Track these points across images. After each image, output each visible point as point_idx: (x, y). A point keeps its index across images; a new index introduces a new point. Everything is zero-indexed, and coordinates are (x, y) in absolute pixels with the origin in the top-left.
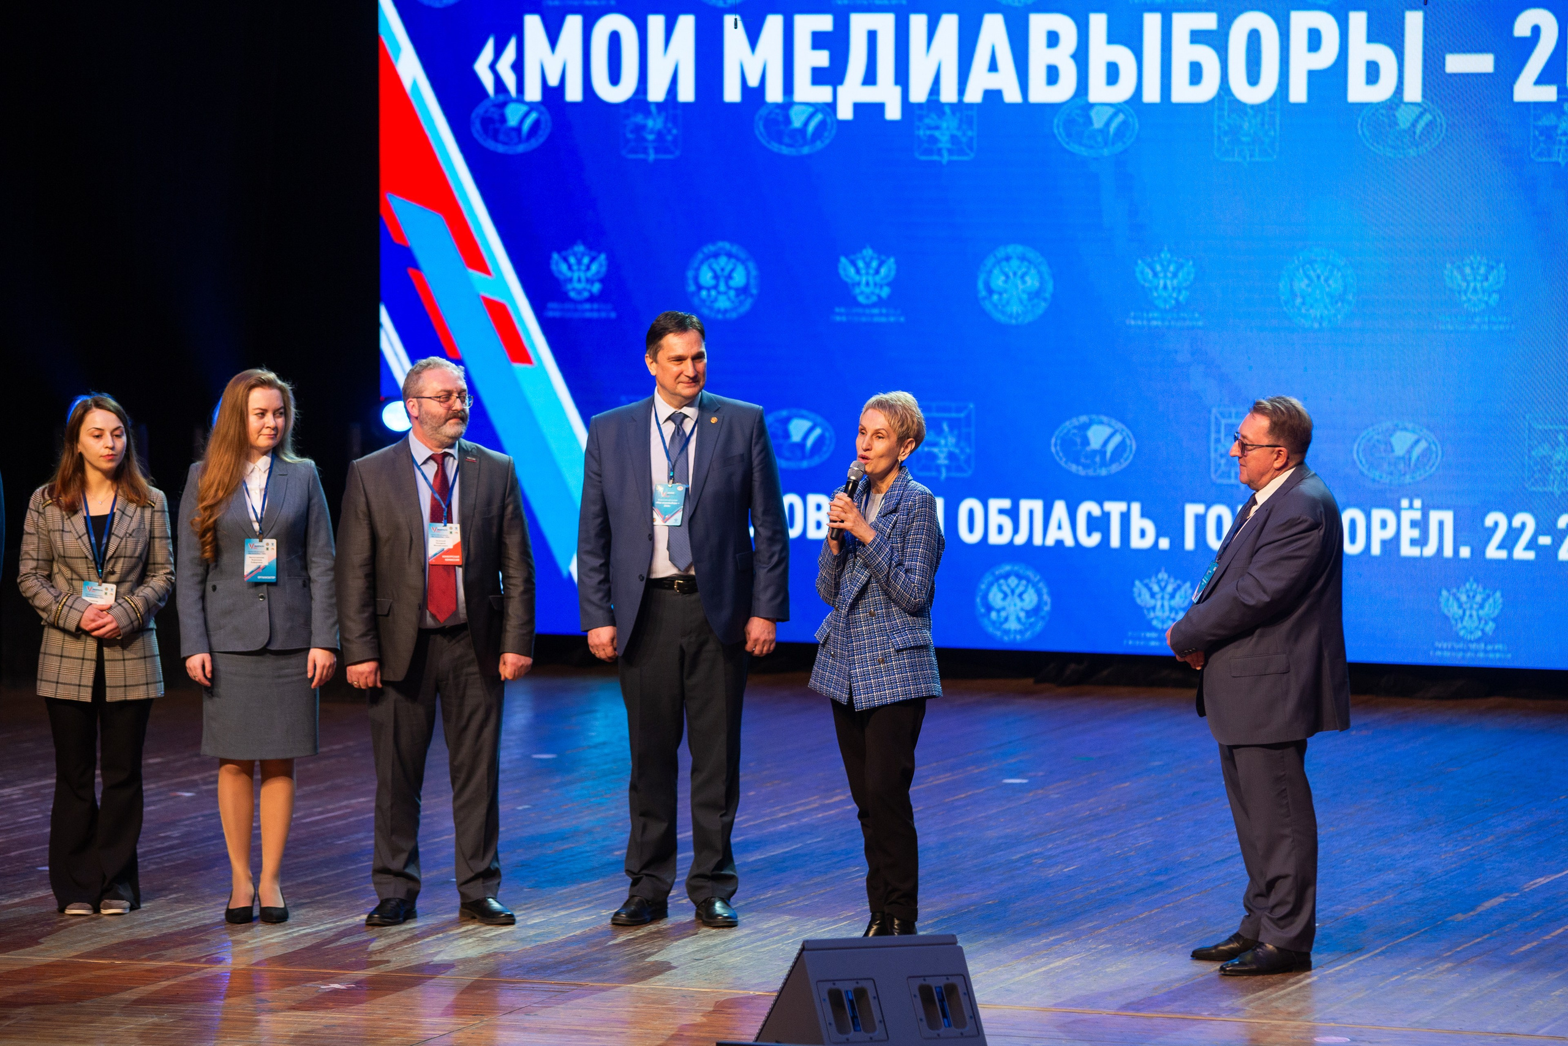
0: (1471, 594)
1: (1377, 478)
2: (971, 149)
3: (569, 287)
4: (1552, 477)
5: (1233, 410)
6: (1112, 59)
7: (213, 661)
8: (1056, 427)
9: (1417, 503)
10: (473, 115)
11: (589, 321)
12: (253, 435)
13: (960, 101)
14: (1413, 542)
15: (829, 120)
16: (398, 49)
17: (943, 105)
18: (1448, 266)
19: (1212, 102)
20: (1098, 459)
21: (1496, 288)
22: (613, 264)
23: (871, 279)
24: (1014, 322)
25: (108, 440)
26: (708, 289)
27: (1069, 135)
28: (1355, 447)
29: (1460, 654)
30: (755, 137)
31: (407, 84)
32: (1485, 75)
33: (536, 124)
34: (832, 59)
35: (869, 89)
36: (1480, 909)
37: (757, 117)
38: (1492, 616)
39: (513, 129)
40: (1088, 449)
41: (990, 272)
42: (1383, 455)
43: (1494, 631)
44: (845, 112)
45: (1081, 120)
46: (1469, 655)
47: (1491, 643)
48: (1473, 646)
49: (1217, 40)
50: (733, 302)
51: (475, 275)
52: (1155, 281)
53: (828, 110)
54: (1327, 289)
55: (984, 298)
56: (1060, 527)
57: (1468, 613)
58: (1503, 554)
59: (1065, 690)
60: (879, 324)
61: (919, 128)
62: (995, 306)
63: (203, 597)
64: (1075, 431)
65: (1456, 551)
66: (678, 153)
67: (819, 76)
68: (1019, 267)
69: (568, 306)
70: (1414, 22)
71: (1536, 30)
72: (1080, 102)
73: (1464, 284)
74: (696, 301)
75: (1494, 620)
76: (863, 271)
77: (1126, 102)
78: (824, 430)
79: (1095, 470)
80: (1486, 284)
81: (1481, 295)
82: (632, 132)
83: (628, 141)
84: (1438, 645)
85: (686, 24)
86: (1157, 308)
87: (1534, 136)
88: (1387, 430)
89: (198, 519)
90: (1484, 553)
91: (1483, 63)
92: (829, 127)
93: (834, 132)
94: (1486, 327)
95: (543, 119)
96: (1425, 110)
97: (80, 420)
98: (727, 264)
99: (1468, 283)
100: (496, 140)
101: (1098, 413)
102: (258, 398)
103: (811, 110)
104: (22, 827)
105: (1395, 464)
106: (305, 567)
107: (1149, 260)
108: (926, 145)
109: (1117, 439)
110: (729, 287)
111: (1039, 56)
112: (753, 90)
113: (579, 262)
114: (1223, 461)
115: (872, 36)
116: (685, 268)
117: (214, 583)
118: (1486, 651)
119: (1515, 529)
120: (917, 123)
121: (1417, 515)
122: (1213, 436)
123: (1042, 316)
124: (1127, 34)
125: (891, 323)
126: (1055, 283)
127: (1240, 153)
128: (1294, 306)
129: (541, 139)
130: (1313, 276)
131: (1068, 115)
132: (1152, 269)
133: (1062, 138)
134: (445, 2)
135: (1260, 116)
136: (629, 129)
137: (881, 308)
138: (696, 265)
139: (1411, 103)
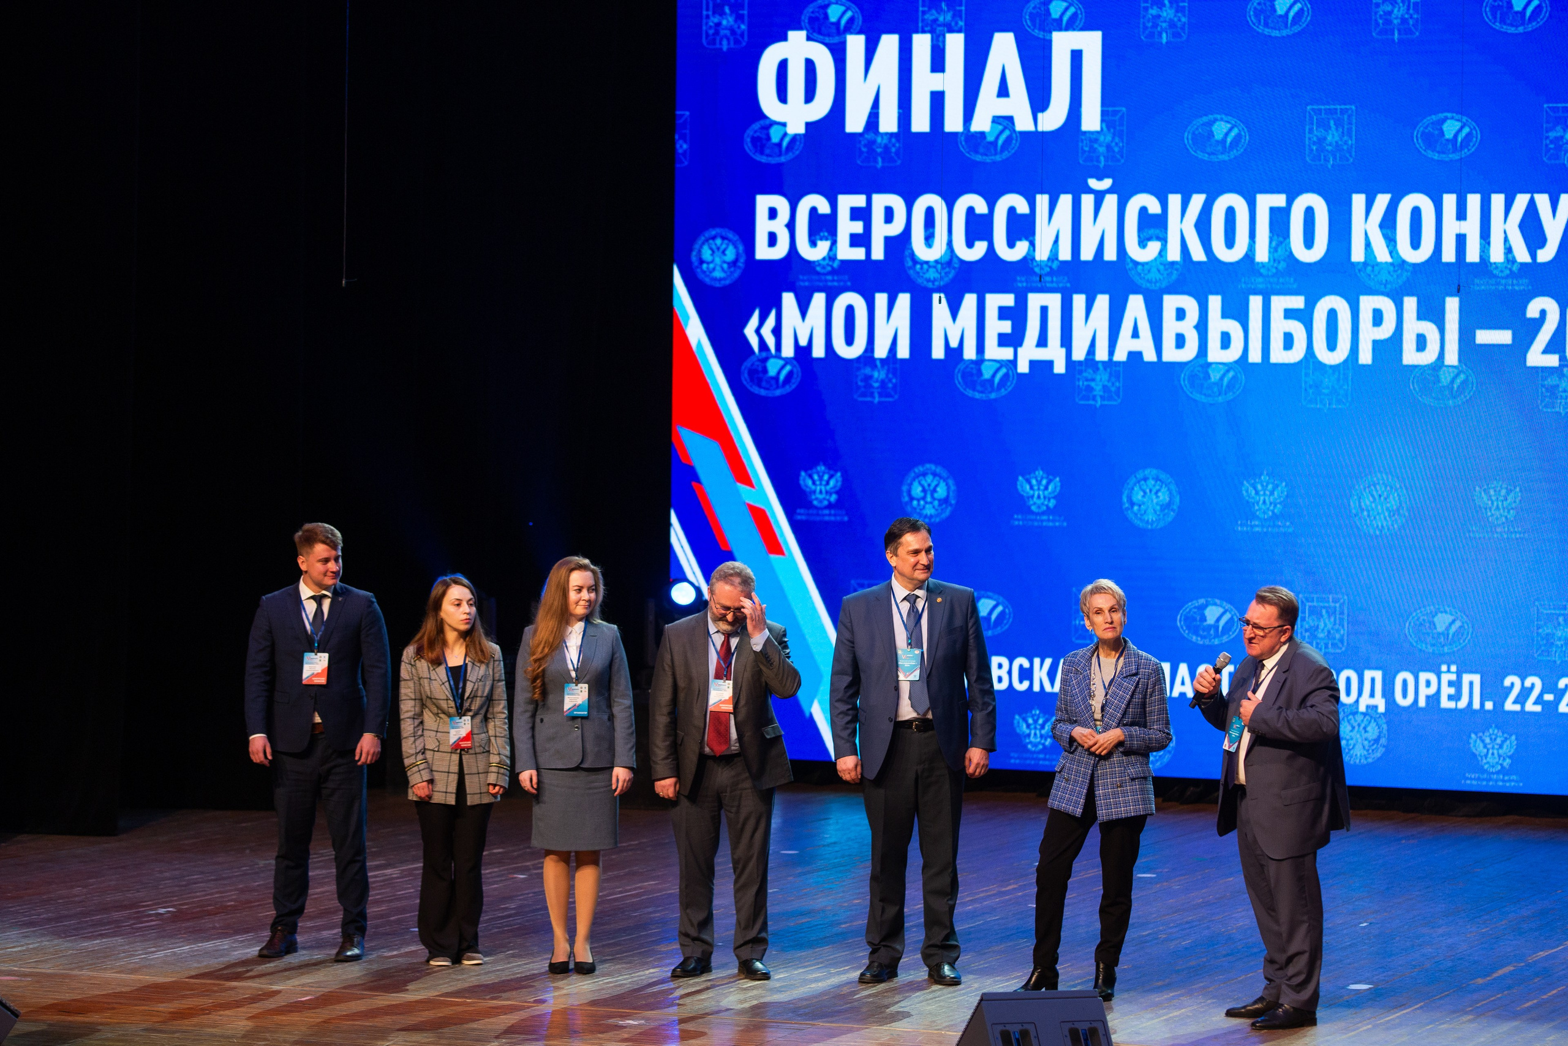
0: (1493, 737)
1: (1424, 648)
2: (1119, 396)
3: (813, 497)
4: (1554, 649)
5: (1315, 596)
6: (1225, 330)
7: (538, 775)
8: (1183, 606)
9: (1454, 668)
10: (743, 367)
11: (827, 523)
12: (572, 607)
13: (1110, 360)
14: (1450, 698)
15: (1011, 373)
16: (688, 317)
17: (1098, 362)
18: (1477, 488)
19: (1301, 361)
20: (1212, 632)
21: (1514, 505)
22: (846, 479)
23: (1041, 493)
24: (1150, 527)
25: (465, 608)
26: (918, 500)
27: (1192, 385)
28: (1407, 625)
29: (1485, 783)
30: (956, 386)
31: (694, 343)
32: (1503, 345)
33: (790, 374)
34: (1013, 327)
35: (1041, 350)
36: (1495, 975)
37: (956, 371)
38: (1509, 754)
39: (772, 378)
40: (1205, 624)
41: (1133, 489)
42: (1428, 630)
43: (1511, 766)
44: (1023, 368)
45: (1201, 375)
46: (1491, 783)
47: (1507, 774)
48: (1495, 777)
49: (1305, 317)
50: (937, 510)
51: (742, 488)
53: (1011, 366)
54: (1389, 505)
55: (1127, 509)
56: (1183, 683)
57: (1491, 751)
58: (1517, 708)
59: (1185, 807)
60: (1045, 527)
61: (1079, 380)
62: (1136, 514)
63: (533, 728)
64: (1195, 610)
65: (1482, 705)
66: (896, 397)
67: (1004, 340)
68: (1154, 486)
69: (811, 511)
70: (1452, 305)
71: (1543, 313)
72: (1201, 361)
73: (1490, 503)
74: (909, 509)
75: (1510, 757)
76: (1036, 488)
77: (1236, 362)
78: (1005, 608)
79: (1210, 641)
80: (1505, 503)
81: (1502, 511)
82: (862, 381)
83: (858, 387)
84: (1467, 775)
85: (904, 300)
86: (1258, 518)
87: (1542, 393)
88: (1431, 612)
89: (530, 669)
90: (1503, 706)
91: (1504, 337)
92: (1011, 379)
93: (1014, 382)
94: (1505, 536)
95: (795, 370)
96: (1461, 372)
97: (444, 594)
98: (932, 481)
99: (1493, 503)
100: (760, 386)
101: (1213, 597)
102: (577, 578)
103: (998, 365)
104: (399, 899)
105: (1437, 638)
106: (610, 706)
107: (1253, 481)
108: (1084, 393)
109: (1227, 616)
110: (934, 499)
111: (1170, 327)
112: (954, 349)
113: (821, 478)
114: (1307, 634)
115: (1044, 310)
116: (901, 483)
117: (542, 717)
118: (1503, 781)
119: (1527, 688)
120: (1078, 376)
121: (1453, 677)
123: (1171, 523)
124: (1236, 311)
125: (1056, 527)
126: (1181, 498)
127: (1321, 402)
128: (1361, 518)
129: (794, 386)
130: (1377, 497)
131: (1192, 371)
132: (1255, 488)
133: (1187, 389)
134: (723, 282)
135: (1337, 373)
136: (859, 378)
137: (1049, 516)
138: (909, 481)
139: (1450, 366)
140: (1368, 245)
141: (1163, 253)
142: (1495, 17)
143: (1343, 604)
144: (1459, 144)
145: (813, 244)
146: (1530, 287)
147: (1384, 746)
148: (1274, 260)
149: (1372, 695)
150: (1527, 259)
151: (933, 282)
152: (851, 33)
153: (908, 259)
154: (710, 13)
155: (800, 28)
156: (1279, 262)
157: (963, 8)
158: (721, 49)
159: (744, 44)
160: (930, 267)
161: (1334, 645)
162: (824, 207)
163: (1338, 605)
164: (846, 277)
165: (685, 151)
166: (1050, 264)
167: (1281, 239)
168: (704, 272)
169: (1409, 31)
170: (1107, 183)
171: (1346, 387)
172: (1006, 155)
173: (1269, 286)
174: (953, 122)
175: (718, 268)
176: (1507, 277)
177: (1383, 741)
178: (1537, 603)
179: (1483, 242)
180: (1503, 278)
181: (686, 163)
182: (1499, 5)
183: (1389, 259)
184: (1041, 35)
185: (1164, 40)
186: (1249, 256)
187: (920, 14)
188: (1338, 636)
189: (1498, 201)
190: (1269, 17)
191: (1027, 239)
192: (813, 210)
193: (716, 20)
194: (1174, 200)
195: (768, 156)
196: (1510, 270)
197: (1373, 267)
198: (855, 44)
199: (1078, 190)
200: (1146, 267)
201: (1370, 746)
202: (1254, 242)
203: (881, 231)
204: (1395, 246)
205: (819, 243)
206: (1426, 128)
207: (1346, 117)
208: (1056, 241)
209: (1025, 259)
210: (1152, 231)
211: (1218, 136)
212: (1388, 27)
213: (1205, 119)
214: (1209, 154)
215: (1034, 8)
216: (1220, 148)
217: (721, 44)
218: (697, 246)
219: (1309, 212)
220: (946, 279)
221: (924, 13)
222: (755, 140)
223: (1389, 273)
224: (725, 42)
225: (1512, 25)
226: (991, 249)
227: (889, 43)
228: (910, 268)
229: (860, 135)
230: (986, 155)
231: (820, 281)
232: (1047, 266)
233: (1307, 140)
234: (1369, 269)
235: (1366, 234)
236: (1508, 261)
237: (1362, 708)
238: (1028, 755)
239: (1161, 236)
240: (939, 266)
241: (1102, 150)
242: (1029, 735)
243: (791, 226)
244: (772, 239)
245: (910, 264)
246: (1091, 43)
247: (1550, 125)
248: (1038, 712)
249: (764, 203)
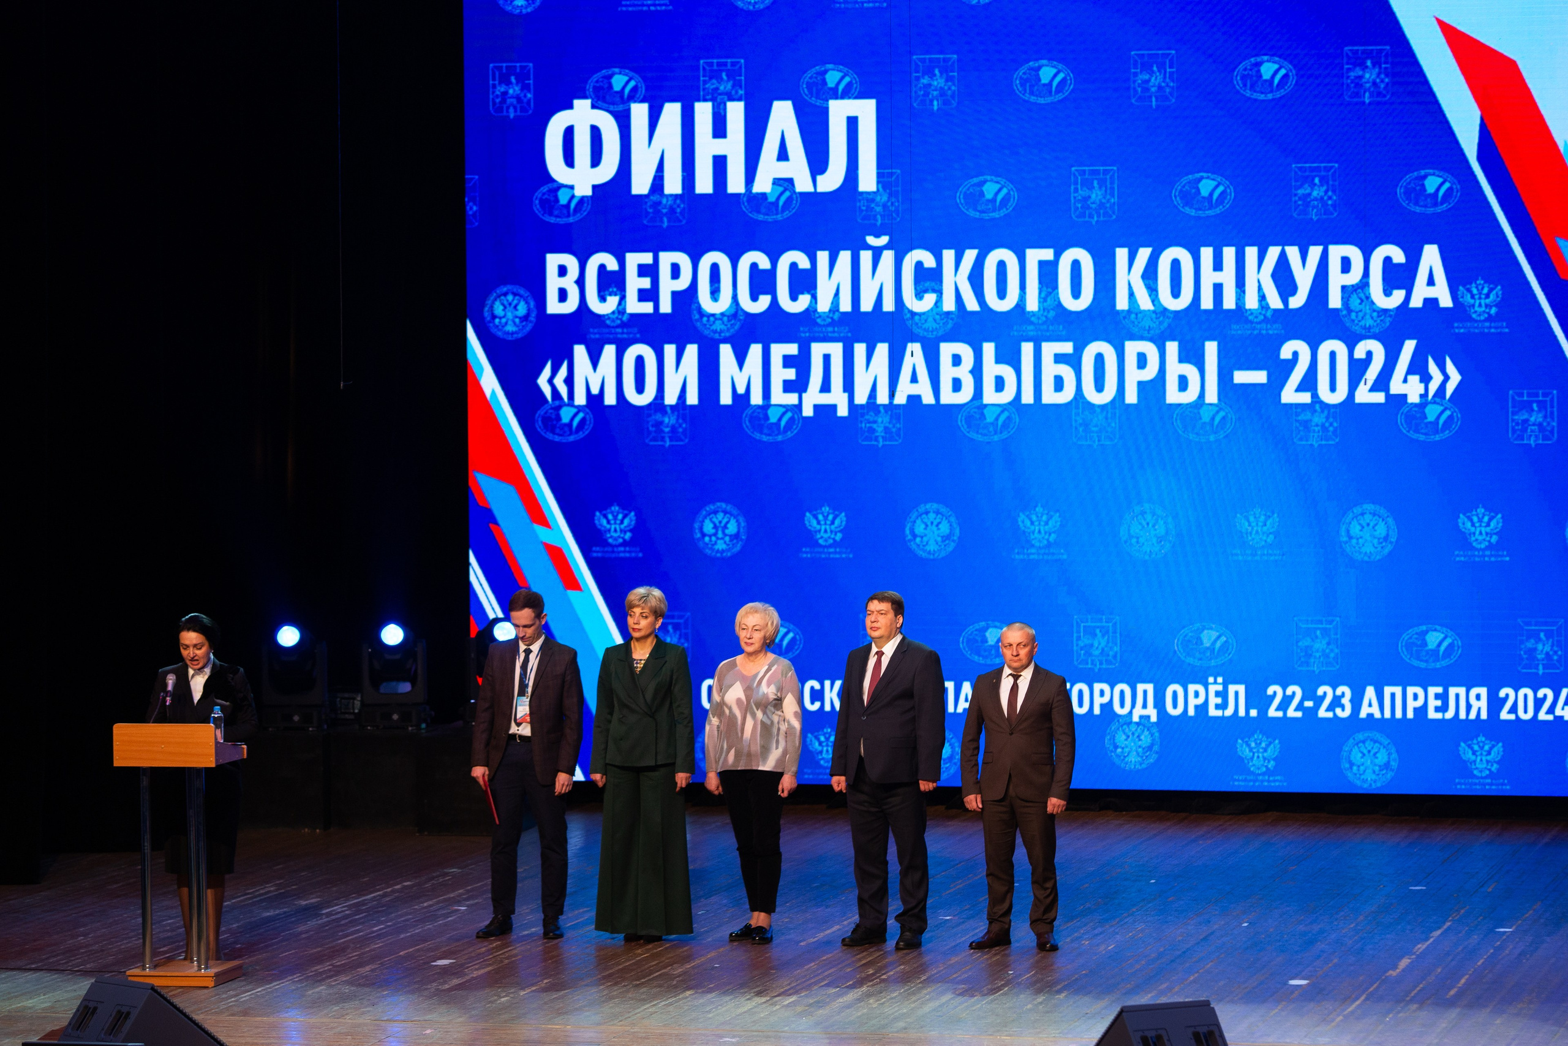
0: (1258, 742)
1: (1192, 663)
2: (899, 435)
3: (608, 535)
4: (1313, 660)
5: (1089, 617)
6: (999, 374)
9: (1220, 680)
10: (537, 416)
11: (622, 558)
13: (891, 403)
14: (1217, 707)
15: (796, 416)
16: (482, 369)
18: (1238, 515)
19: (1069, 403)
20: (993, 652)
21: (1271, 531)
22: (640, 518)
23: (828, 527)
24: (932, 557)
26: (710, 536)
27: (969, 427)
28: (1176, 641)
29: (1251, 784)
30: (743, 429)
31: (488, 394)
32: (1259, 385)
33: (583, 421)
34: (798, 374)
35: (825, 395)
37: (744, 415)
38: (1273, 757)
39: (565, 425)
40: (986, 644)
41: (915, 522)
42: (1196, 647)
43: (1275, 767)
44: (808, 411)
45: (978, 416)
46: (1257, 784)
47: (1272, 776)
48: (1260, 778)
49: (1073, 361)
50: (728, 545)
51: (539, 529)
52: (1033, 528)
53: (796, 410)
54: (1154, 533)
55: (910, 541)
57: (1256, 755)
58: (1280, 714)
60: (833, 558)
61: (861, 422)
62: (918, 546)
64: (977, 633)
65: (1247, 712)
66: (687, 440)
67: (788, 387)
68: (935, 519)
69: (606, 549)
70: (1211, 349)
71: (1295, 354)
72: (977, 403)
73: (1250, 528)
74: (701, 544)
75: (1274, 759)
76: (822, 523)
77: (1010, 403)
78: (795, 635)
79: (991, 660)
80: (1265, 528)
81: (1261, 536)
82: (652, 426)
83: (649, 432)
84: (1236, 777)
85: (692, 351)
86: (1033, 546)
87: (1296, 427)
88: (1198, 629)
90: (1266, 713)
91: (1259, 377)
92: (796, 422)
93: (800, 425)
95: (588, 417)
96: (1221, 409)
98: (723, 518)
99: (1253, 529)
100: (554, 433)
101: (993, 621)
103: (784, 410)
105: (1204, 653)
107: (1028, 513)
108: (866, 434)
110: (725, 535)
111: (947, 372)
112: (741, 396)
113: (615, 518)
114: (1083, 652)
115: (827, 358)
116: (693, 521)
118: (1269, 781)
119: (1288, 697)
120: (860, 419)
121: (1220, 688)
122: (1075, 635)
123: (952, 552)
124: (1009, 356)
125: (843, 559)
126: (960, 529)
127: (1091, 439)
128: (1131, 544)
129: (587, 432)
130: (1144, 523)
131: (969, 412)
132: (1030, 520)
133: (964, 428)
134: (515, 336)
135: (1105, 413)
136: (650, 423)
137: (836, 548)
138: (700, 519)
139: (1211, 404)
140: (1131, 294)
141: (939, 304)
142: (1245, 85)
143: (1115, 623)
144: (1214, 201)
145: (603, 299)
146: (1283, 331)
147: (1157, 753)
148: (1044, 310)
149: (1145, 706)
150: (1280, 306)
151: (721, 331)
152: (635, 102)
153: (695, 312)
154: (497, 82)
155: (585, 97)
156: (1048, 312)
157: (743, 78)
158: (509, 117)
159: (530, 112)
160: (716, 319)
161: (1108, 662)
162: (612, 264)
163: (1111, 624)
164: (635, 330)
165: (475, 213)
166: (831, 315)
167: (1050, 290)
168: (497, 326)
169: (1166, 98)
170: (884, 240)
171: (1113, 425)
172: (787, 214)
173: (1040, 333)
174: (736, 184)
175: (510, 322)
176: (1260, 323)
177: (1156, 748)
178: (1295, 619)
179: (1239, 290)
180: (1257, 323)
181: (477, 224)
182: (1248, 74)
183: (1152, 308)
184: (819, 103)
185: (936, 108)
186: (1020, 306)
187: (701, 83)
188: (1111, 653)
189: (1251, 252)
190: (1034, 86)
191: (809, 292)
192: (602, 268)
193: (503, 89)
194: (949, 255)
195: (557, 216)
196: (1265, 316)
197: (1137, 314)
198: (639, 112)
199: (857, 246)
200: (923, 316)
201: (1144, 753)
202: (1025, 293)
203: (667, 287)
204: (1157, 295)
205: (609, 298)
206: (1184, 187)
207: (1108, 177)
208: (837, 294)
209: (807, 310)
210: (927, 284)
211: (989, 196)
212: (1147, 94)
213: (975, 180)
214: (979, 211)
215: (811, 78)
216: (990, 206)
217: (508, 112)
218: (489, 302)
219: (1076, 265)
220: (732, 330)
221: (705, 82)
222: (543, 202)
223: (1152, 320)
224: (511, 110)
225: (1262, 93)
226: (774, 301)
227: (672, 111)
228: (697, 320)
229: (646, 196)
230: (767, 215)
231: (610, 333)
232: (828, 317)
233: (1072, 199)
234: (1133, 316)
235: (1129, 284)
236: (1262, 308)
237: (1136, 718)
238: (821, 771)
239: (936, 288)
240: (725, 319)
241: (879, 209)
242: (821, 752)
243: (581, 282)
244: (563, 295)
245: (697, 316)
246: (866, 110)
247: (1299, 183)
248: (829, 730)
249: (553, 261)
